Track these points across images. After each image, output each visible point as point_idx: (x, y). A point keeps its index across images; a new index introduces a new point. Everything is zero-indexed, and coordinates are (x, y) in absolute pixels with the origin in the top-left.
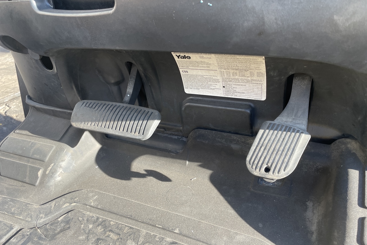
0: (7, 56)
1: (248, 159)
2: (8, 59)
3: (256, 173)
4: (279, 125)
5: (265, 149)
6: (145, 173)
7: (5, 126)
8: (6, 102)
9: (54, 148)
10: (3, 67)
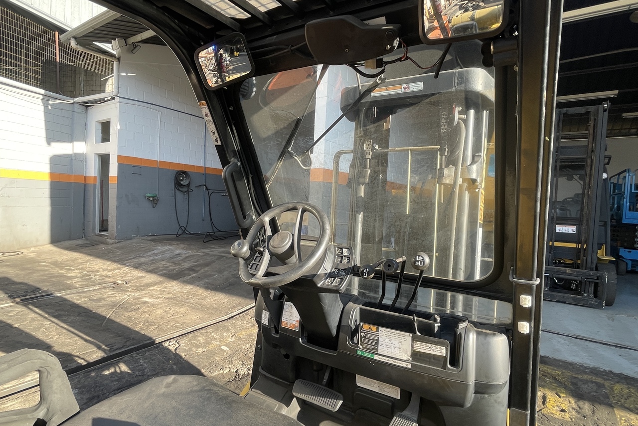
0: (174, 284)
2: (174, 287)
4: (404, 415)
7: (174, 364)
8: (176, 339)
9: (277, 406)
10: (170, 296)
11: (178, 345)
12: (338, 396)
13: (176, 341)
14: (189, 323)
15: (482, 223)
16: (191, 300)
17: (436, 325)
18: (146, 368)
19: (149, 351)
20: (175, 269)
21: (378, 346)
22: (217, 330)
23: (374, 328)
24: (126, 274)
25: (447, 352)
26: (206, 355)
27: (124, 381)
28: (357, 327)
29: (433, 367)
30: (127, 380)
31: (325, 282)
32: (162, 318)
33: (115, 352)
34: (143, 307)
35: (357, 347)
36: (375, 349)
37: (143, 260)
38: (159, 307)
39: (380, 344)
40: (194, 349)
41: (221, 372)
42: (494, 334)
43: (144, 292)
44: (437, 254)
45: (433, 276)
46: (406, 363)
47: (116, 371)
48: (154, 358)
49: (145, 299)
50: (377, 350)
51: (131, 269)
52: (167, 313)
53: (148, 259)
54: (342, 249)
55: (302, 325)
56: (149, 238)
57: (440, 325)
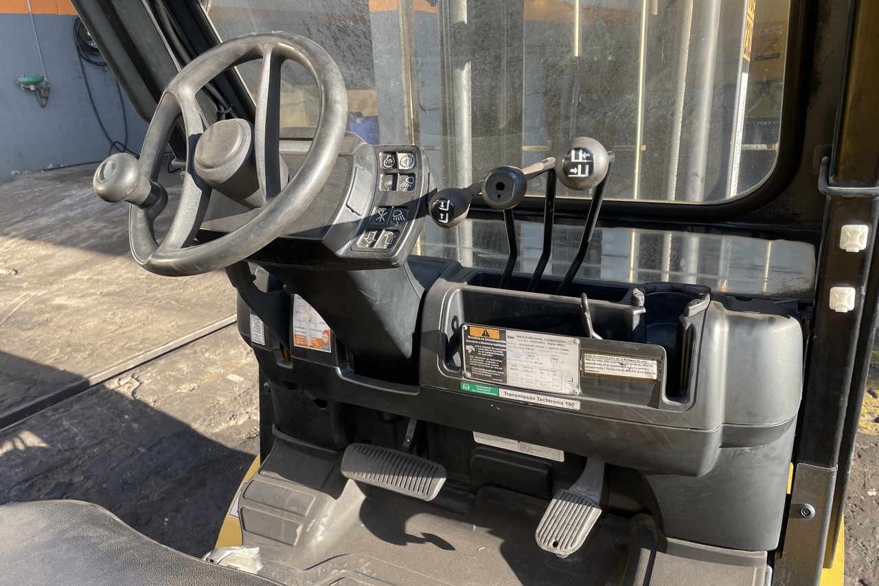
1: (538, 531)
3: (544, 547)
4: (573, 495)
5: (555, 522)
6: (423, 537)
7: (135, 420)
8: (133, 371)
9: (314, 499)
10: (111, 288)
11: (137, 384)
12: (434, 468)
13: (133, 376)
14: (156, 339)
15: (749, 60)
16: (157, 293)
17: (636, 312)
18: (76, 435)
19: (79, 400)
20: (115, 233)
21: (504, 370)
22: (216, 345)
23: (494, 333)
24: (13, 253)
25: (660, 372)
26: (199, 395)
27: (36, 464)
28: (457, 333)
29: (629, 405)
30: (41, 462)
31: (355, 243)
32: (98, 334)
33: (9, 413)
34: (56, 317)
35: (461, 375)
36: (499, 377)
37: (43, 221)
38: (90, 312)
39: (509, 366)
40: (171, 388)
41: (232, 423)
42: (771, 321)
43: (55, 287)
44: (644, 148)
45: (636, 198)
46: (568, 401)
47: (16, 449)
48: (90, 413)
49: (59, 301)
50: (504, 378)
51: (20, 242)
52: (110, 324)
53: (53, 219)
54: (394, 154)
55: (339, 341)
56: (50, 174)
57: (644, 311)
